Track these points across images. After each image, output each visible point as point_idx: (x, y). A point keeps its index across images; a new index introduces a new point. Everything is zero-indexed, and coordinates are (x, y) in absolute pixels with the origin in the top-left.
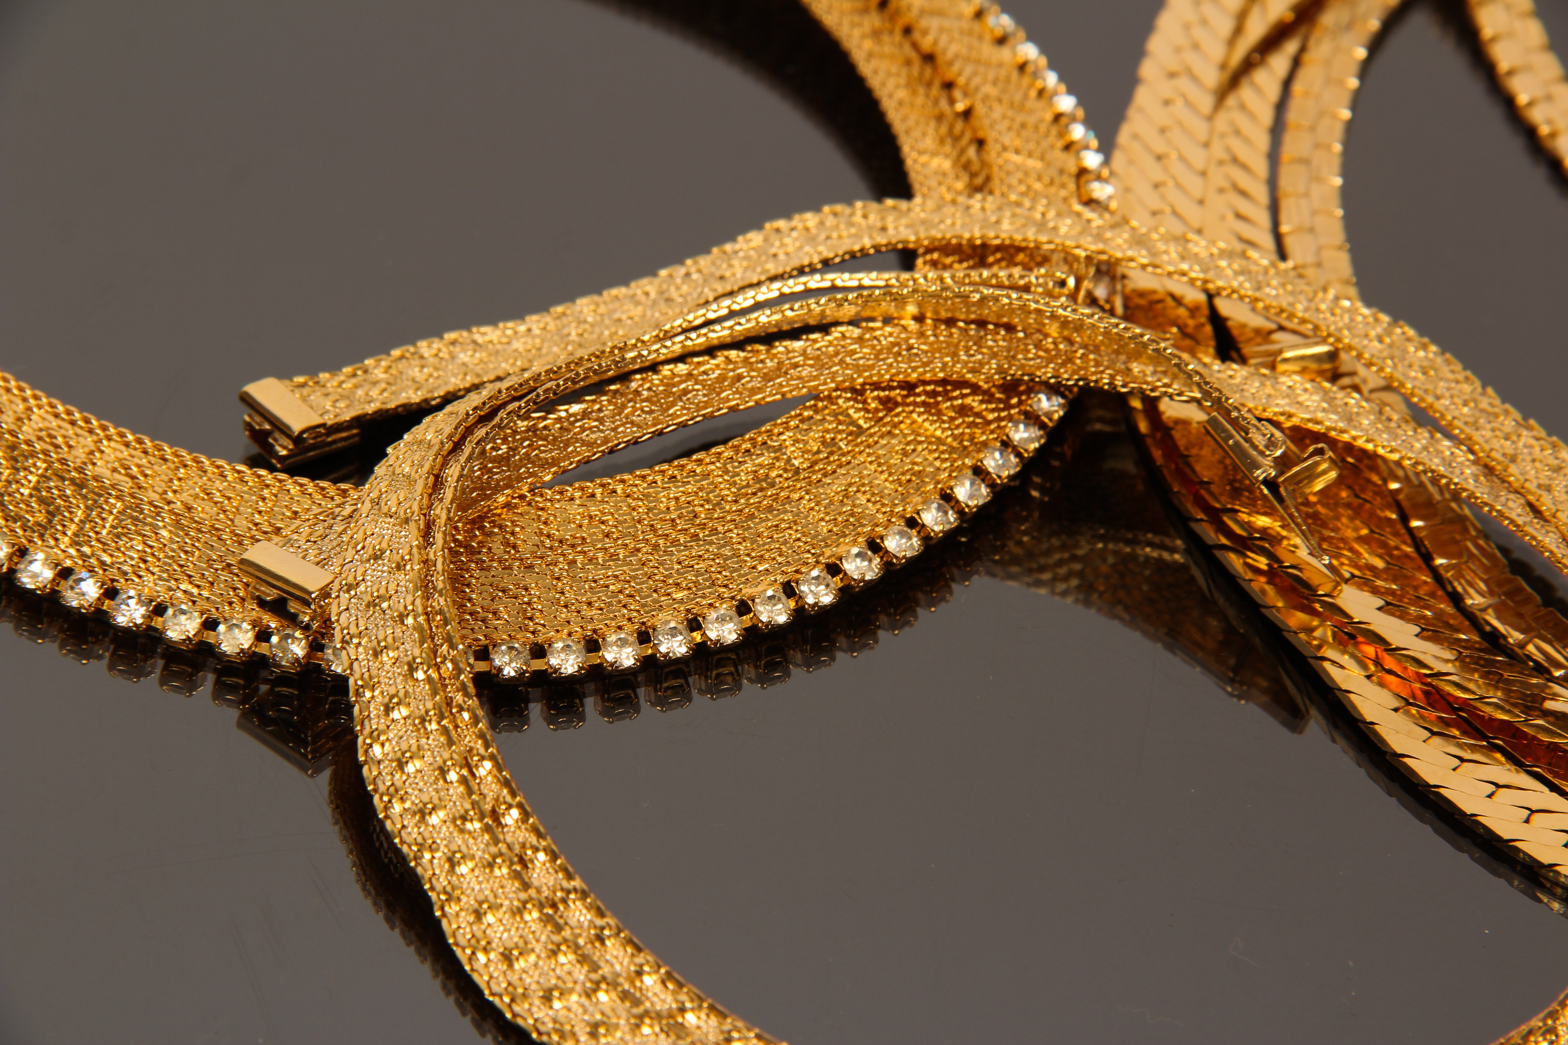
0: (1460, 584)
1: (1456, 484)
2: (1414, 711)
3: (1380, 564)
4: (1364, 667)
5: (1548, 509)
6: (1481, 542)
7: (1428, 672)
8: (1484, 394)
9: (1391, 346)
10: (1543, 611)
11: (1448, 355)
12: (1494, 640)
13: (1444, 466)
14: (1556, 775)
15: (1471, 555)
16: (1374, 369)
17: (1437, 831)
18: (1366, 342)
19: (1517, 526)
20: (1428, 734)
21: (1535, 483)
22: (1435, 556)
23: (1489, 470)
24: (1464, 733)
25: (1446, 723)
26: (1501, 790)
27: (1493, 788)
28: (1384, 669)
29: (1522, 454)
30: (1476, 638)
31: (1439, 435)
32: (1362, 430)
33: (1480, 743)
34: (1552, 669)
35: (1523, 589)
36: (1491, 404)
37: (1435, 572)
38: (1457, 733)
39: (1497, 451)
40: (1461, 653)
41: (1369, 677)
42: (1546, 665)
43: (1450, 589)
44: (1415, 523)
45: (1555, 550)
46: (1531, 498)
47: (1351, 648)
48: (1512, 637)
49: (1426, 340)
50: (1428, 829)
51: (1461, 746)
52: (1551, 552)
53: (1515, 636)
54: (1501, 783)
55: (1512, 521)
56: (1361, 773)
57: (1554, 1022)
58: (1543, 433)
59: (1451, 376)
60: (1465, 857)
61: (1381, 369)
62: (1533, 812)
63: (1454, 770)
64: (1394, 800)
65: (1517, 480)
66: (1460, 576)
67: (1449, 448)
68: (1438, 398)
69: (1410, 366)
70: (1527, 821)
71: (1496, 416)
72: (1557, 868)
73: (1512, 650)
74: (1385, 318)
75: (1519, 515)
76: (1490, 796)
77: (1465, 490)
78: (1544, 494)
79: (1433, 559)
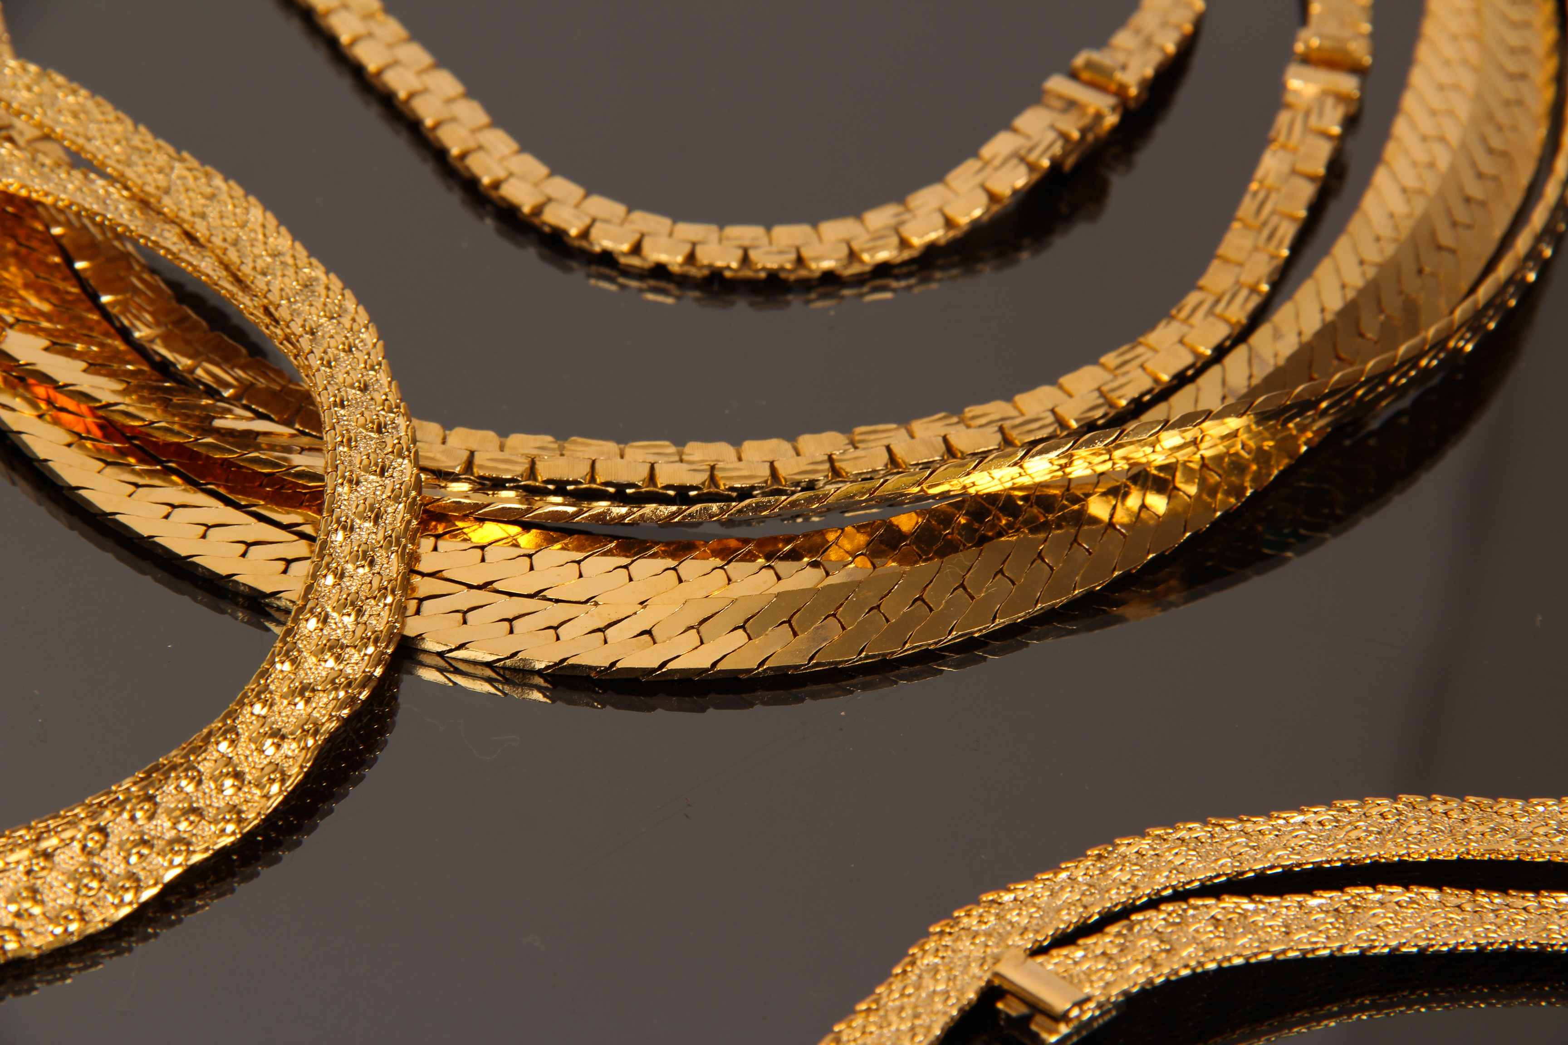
0: (127, 318)
1: (110, 220)
2: (89, 444)
3: (46, 307)
4: (36, 407)
5: (203, 235)
6: (146, 276)
7: (98, 404)
8: (136, 130)
9: (40, 95)
10: (211, 335)
11: (99, 99)
12: (164, 368)
13: (98, 203)
14: (231, 490)
15: (136, 291)
16: (23, 117)
17: (119, 558)
18: (13, 92)
19: (173, 254)
20: (102, 465)
21: (189, 211)
22: (100, 294)
23: (144, 204)
24: (140, 461)
25: (122, 453)
26: (176, 510)
27: (169, 509)
28: (55, 408)
29: (175, 184)
30: (145, 368)
31: (92, 176)
32: (13, 177)
33: (153, 468)
34: (221, 390)
35: (190, 317)
36: (144, 142)
37: (102, 310)
38: (132, 460)
39: (149, 185)
40: (128, 383)
41: (40, 417)
42: (215, 386)
43: (117, 324)
44: (80, 265)
45: (211, 273)
46: (186, 226)
47: (21, 390)
48: (180, 363)
49: (75, 85)
50: (110, 556)
51: (134, 472)
52: (208, 276)
53: (183, 362)
54: (176, 503)
55: (168, 250)
56: (42, 510)
57: (234, 721)
58: (195, 163)
59: (100, 117)
60: (148, 579)
61: (31, 117)
62: (208, 527)
63: (130, 496)
64: (75, 533)
65: (172, 210)
66: (126, 310)
67: (103, 187)
68: (89, 140)
69: (60, 111)
70: (204, 536)
71: (149, 152)
72: (235, 578)
73: (183, 376)
74: (33, 68)
75: (174, 244)
76: (167, 517)
77: (120, 225)
78: (198, 220)
79: (98, 297)
